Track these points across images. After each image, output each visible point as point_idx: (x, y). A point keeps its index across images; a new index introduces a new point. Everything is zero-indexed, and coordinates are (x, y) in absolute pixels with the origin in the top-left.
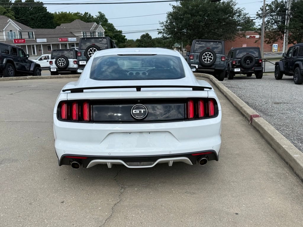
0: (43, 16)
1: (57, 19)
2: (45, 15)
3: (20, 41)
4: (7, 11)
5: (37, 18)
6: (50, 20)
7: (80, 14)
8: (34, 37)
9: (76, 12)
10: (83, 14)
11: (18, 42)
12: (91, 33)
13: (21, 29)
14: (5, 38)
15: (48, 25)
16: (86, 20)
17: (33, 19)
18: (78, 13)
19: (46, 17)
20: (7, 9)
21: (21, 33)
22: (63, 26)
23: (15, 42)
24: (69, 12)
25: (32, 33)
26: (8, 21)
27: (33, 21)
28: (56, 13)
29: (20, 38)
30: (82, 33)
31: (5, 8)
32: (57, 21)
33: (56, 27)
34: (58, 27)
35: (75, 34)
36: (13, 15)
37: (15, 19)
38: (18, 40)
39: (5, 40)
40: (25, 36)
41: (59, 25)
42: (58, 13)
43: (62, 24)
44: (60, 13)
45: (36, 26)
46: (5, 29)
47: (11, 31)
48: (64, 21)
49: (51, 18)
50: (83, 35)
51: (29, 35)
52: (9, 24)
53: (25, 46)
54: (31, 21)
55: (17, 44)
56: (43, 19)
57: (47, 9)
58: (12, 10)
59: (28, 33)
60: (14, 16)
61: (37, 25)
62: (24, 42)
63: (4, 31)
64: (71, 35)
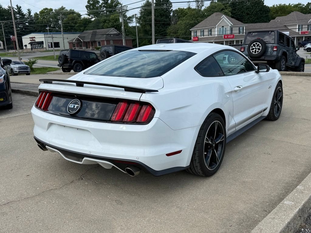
0: (259, 10)
1: (274, 13)
2: (261, 9)
3: (230, 36)
4: (225, 8)
5: (253, 13)
6: (266, 13)
7: (301, 5)
8: (244, 31)
9: (298, 3)
10: (305, 5)
11: (227, 37)
12: (308, 25)
13: (233, 25)
14: (216, 34)
15: (263, 19)
16: (307, 11)
17: (248, 13)
18: (299, 4)
19: (262, 11)
20: (225, 5)
21: (232, 28)
22: (278, 19)
23: (225, 37)
24: (290, 4)
25: (243, 28)
26: (222, 17)
27: (249, 16)
28: (274, 6)
29: (230, 34)
30: (298, 25)
31: (224, 4)
32: (274, 14)
33: (270, 21)
34: (272, 21)
35: (288, 27)
36: (229, 11)
37: (230, 14)
38: (228, 35)
39: (216, 36)
40: (236, 31)
41: (274, 18)
42: (275, 6)
43: (277, 18)
44: (278, 5)
45: (250, 21)
46: (217, 25)
47: (223, 27)
48: (281, 14)
49: (267, 11)
50: (299, 27)
51: (239, 30)
52: (222, 20)
53: (234, 41)
54: (246, 16)
55: (226, 40)
56: (258, 13)
57: (264, 2)
58: (230, 6)
59: (239, 28)
60: (231, 12)
61: (252, 19)
62: (233, 37)
63: (217, 28)
64: (284, 28)
